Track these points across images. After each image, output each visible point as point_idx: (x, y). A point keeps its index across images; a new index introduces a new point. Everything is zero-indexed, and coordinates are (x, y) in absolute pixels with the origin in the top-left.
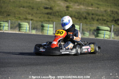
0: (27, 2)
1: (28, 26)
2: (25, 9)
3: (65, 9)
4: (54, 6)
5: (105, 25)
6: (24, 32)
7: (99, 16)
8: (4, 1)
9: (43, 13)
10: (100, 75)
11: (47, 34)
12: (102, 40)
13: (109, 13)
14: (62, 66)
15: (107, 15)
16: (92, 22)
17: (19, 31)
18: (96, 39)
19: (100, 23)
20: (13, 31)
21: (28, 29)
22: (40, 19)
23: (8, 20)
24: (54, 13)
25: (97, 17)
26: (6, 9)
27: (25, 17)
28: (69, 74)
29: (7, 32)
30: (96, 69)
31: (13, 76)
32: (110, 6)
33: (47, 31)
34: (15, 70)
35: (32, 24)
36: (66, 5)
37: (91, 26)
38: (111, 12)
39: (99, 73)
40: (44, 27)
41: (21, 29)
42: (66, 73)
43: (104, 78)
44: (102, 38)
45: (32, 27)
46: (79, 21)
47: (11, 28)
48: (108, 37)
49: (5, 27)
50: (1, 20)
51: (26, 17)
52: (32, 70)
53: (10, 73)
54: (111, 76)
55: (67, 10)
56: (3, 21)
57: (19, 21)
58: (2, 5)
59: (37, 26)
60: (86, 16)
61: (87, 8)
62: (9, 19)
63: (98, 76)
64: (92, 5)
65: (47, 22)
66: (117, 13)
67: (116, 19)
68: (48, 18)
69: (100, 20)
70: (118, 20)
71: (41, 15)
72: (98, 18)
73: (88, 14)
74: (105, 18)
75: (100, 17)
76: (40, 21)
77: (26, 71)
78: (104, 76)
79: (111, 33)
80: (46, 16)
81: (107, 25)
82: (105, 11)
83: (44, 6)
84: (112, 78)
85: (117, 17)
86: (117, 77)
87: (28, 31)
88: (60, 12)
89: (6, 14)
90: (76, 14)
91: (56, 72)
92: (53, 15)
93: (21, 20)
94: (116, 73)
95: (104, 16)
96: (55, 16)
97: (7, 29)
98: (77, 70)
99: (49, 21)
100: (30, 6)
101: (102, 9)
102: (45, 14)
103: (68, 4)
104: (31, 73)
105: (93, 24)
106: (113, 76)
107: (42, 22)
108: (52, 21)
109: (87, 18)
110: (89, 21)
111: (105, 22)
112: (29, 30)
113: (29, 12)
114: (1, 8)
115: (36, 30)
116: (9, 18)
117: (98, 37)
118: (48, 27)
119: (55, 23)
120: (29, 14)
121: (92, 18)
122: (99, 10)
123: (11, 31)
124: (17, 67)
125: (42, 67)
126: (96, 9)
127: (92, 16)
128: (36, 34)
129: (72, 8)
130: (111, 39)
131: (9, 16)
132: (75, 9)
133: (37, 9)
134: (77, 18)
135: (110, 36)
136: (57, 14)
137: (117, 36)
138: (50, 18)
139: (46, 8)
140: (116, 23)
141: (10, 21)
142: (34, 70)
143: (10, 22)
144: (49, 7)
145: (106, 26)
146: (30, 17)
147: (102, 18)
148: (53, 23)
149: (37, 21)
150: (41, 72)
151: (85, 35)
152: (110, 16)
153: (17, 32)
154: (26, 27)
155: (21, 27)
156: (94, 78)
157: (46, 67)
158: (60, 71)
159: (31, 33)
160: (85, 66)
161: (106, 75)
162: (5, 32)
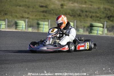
0: (23, 1)
1: (24, 24)
2: (21, 8)
3: (60, 7)
4: (50, 4)
6: (21, 30)
7: (93, 13)
9: (38, 11)
10: (94, 70)
11: (42, 32)
12: (95, 36)
13: (103, 10)
14: (57, 62)
15: (100, 12)
16: (86, 19)
17: (16, 29)
18: (90, 35)
19: (93, 20)
20: (10, 29)
21: (24, 27)
22: (36, 17)
24: (49, 11)
25: (90, 14)
26: (3, 8)
27: (21, 16)
28: (63, 70)
29: (4, 30)
30: (90, 64)
31: (9, 73)
32: (103, 3)
33: (42, 29)
34: (11, 66)
35: (28, 22)
36: (60, 3)
37: (85, 23)
38: (104, 9)
39: (93, 68)
40: (40, 25)
41: (18, 27)
42: (61, 68)
43: (97, 73)
44: (96, 35)
45: (28, 25)
46: (74, 18)
47: (9, 26)
48: (101, 34)
49: (2, 26)
51: (23, 15)
52: (28, 66)
53: (7, 70)
54: (104, 70)
55: (62, 8)
57: (16, 20)
59: (33, 24)
60: (80, 13)
61: (80, 6)
63: (91, 71)
64: (85, 2)
66: (109, 10)
68: (44, 16)
69: (94, 17)
70: (111, 16)
71: (36, 13)
72: (92, 15)
73: (82, 11)
74: (98, 15)
75: (94, 14)
76: (37, 19)
77: (22, 67)
78: (97, 71)
79: (104, 29)
80: (42, 14)
82: (98, 8)
83: (40, 5)
84: (105, 72)
85: (109, 14)
87: (24, 29)
88: (55, 9)
89: (3, 13)
90: (71, 12)
91: (52, 68)
92: (49, 13)
93: (18, 18)
94: (108, 68)
95: (98, 13)
96: (50, 14)
97: (4, 28)
98: (71, 66)
99: (44, 19)
100: (26, 5)
101: (95, 6)
102: (41, 12)
103: (62, 2)
104: (27, 69)
105: (87, 21)
106: (106, 71)
108: (47, 19)
109: (81, 15)
110: (84, 18)
111: (99, 19)
112: (26, 28)
115: (32, 27)
116: (6, 17)
117: (91, 33)
118: (43, 25)
119: (50, 21)
120: (25, 12)
121: (86, 15)
122: (92, 7)
123: (8, 29)
124: (14, 64)
125: (38, 63)
126: (90, 6)
127: (86, 13)
128: (32, 31)
129: (66, 6)
130: (104, 35)
131: (6, 15)
132: (69, 6)
133: (33, 8)
134: (71, 16)
136: (52, 12)
137: (110, 32)
138: (46, 16)
139: (42, 7)
140: (109, 19)
141: (6, 19)
142: (30, 66)
143: (7, 21)
144: (45, 5)
145: (99, 23)
146: (26, 15)
147: (96, 15)
149: (33, 19)
150: (37, 68)
151: (79, 32)
152: (103, 12)
153: (14, 30)
154: (22, 25)
155: (18, 25)
156: (87, 73)
157: (42, 63)
158: (55, 66)
159: (28, 30)
160: (79, 62)
161: (99, 70)
162: (2, 30)
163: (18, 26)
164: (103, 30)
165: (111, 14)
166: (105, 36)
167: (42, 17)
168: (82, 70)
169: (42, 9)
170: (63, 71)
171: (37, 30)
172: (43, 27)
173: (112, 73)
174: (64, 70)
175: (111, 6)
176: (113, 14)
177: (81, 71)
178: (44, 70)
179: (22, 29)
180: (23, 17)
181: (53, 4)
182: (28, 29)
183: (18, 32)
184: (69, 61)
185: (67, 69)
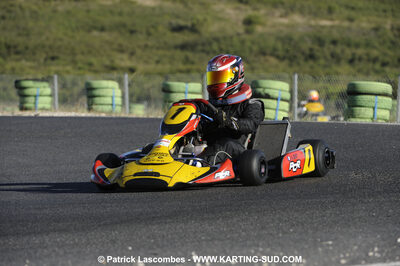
0: (112, 12)
1: (118, 92)
2: (106, 36)
3: (241, 29)
4: (205, 20)
5: (376, 78)
6: (106, 113)
7: (357, 46)
8: (35, 12)
9: (166, 46)
10: (364, 245)
12: (367, 125)
13: (390, 35)
14: (235, 220)
16: (335, 68)
17: (90, 109)
18: (348, 125)
19: (359, 71)
20: (70, 111)
21: (118, 100)
22: (160, 67)
23: (52, 74)
24: (203, 44)
25: (348, 52)
26: (44, 38)
27: (108, 63)
28: (258, 246)
29: (47, 114)
30: (349, 226)
32: (393, 10)
34: (77, 240)
35: (129, 85)
36: (242, 16)
38: (396, 32)
39: (360, 237)
40: (172, 92)
41: (96, 104)
42: (248, 242)
43: (376, 255)
44: (369, 121)
45: (131, 96)
46: (291, 65)
47: (64, 101)
48: (388, 118)
49: (40, 99)
50: (28, 74)
51: (112, 61)
52: (134, 237)
53: (61, 252)
55: (248, 32)
56: (35, 80)
57: (89, 77)
58: (31, 24)
59: (148, 89)
60: (311, 50)
61: (313, 22)
62: (57, 73)
63: (356, 247)
64: (330, 10)
65: (184, 76)
68: (187, 61)
69: (360, 59)
71: (161, 52)
72: (354, 54)
73: (320, 42)
74: (375, 53)
75: (360, 52)
76: (160, 74)
77: (113, 242)
78: (376, 249)
79: (396, 102)
80: (179, 54)
82: (376, 29)
83: (170, 24)
87: (118, 109)
88: (225, 38)
89: (44, 56)
90: (279, 45)
91: (216, 242)
92: (203, 51)
93: (96, 72)
95: (374, 47)
96: (208, 53)
97: (48, 106)
98: (284, 233)
99: (188, 71)
100: (123, 25)
101: (365, 23)
102: (176, 47)
103: (249, 12)
104: (130, 248)
105: (337, 73)
108: (198, 71)
109: (318, 54)
110: (325, 66)
111: (378, 67)
112: (123, 104)
113: (120, 45)
114: (28, 35)
115: (146, 103)
116: (53, 68)
117: (354, 117)
118: (185, 93)
120: (121, 50)
121: (333, 55)
122: (354, 25)
123: (62, 111)
124: (84, 230)
125: (167, 226)
126: (346, 24)
127: (332, 47)
128: (145, 116)
129: (263, 24)
130: (398, 123)
131: (56, 62)
132: (274, 26)
133: (149, 34)
134: (281, 59)
135: (393, 111)
136: (215, 46)
138: (193, 63)
139: (179, 29)
141: (56, 77)
142: (141, 238)
143: (59, 82)
144: (189, 24)
145: (379, 81)
146: (124, 61)
147: (368, 55)
148: (202, 77)
149: (147, 74)
150: (165, 243)
152: (393, 43)
153: (81, 113)
154: (111, 94)
155: (95, 96)
156: (342, 256)
157: (182, 225)
158: (228, 236)
159: (130, 113)
160: (312, 218)
161: (382, 243)
162: (41, 115)
163: (97, 100)
164: (393, 105)
167: (181, 67)
168: (322, 246)
169: (181, 38)
170: (256, 251)
174: (261, 249)
177: (320, 249)
178: (192, 251)
179: (110, 107)
180: (113, 68)
181: (220, 19)
182: (130, 108)
183: (96, 118)
184: (278, 216)
185: (269, 245)
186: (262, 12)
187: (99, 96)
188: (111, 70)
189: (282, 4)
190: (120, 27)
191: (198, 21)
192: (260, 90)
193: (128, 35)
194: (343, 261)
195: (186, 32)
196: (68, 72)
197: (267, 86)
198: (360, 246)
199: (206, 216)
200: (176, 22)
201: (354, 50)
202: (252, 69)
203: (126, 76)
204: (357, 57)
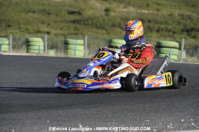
0: (39, 4)
1: (42, 44)
2: (35, 15)
3: (103, 14)
4: (85, 9)
5: (170, 39)
6: (36, 54)
7: (161, 23)
9: (66, 21)
10: (165, 122)
11: (73, 57)
13: (178, 18)
14: (100, 108)
16: (150, 34)
17: (27, 52)
19: (162, 36)
20: (18, 53)
21: (42, 48)
22: (62, 32)
23: (8, 34)
24: (84, 21)
25: (156, 26)
26: (5, 16)
27: (36, 29)
28: (112, 121)
29: (6, 54)
30: (157, 113)
31: (18, 128)
32: (179, 6)
33: (74, 51)
34: (21, 117)
35: (48, 40)
36: (104, 7)
38: (180, 17)
39: (163, 119)
40: (69, 44)
41: (31, 49)
42: (107, 120)
43: (171, 127)
45: (48, 46)
47: (14, 47)
48: (176, 59)
49: (3, 46)
51: (38, 28)
52: (50, 116)
53: (14, 123)
54: (183, 123)
55: (107, 15)
57: (27, 36)
59: (57, 42)
61: (139, 11)
62: (11, 33)
63: (161, 123)
64: (148, 5)
65: (74, 36)
66: (190, 18)
67: (189, 28)
68: (76, 29)
69: (162, 30)
70: (193, 29)
71: (63, 24)
72: (159, 28)
74: (170, 27)
75: (162, 26)
76: (62, 35)
77: (40, 118)
78: (171, 124)
79: (180, 52)
80: (72, 25)
81: (175, 39)
82: (171, 15)
83: (68, 10)
84: (184, 126)
85: (190, 25)
86: (193, 124)
87: (42, 52)
88: (95, 18)
89: (5, 25)
90: (122, 22)
91: (91, 119)
92: (84, 24)
93: (30, 33)
94: (191, 119)
95: (169, 24)
96: (86, 25)
97: (7, 50)
98: (125, 116)
99: (76, 34)
100: (45, 10)
101: (165, 12)
102: (71, 22)
103: (107, 5)
104: (48, 121)
105: (151, 37)
107: (65, 36)
108: (82, 34)
111: (171, 34)
112: (44, 50)
113: (43, 20)
115: (55, 49)
116: (9, 31)
118: (75, 45)
119: (86, 37)
120: (43, 23)
121: (149, 28)
122: (159, 13)
123: (14, 52)
124: (25, 112)
125: (67, 111)
126: (155, 12)
127: (148, 23)
128: (56, 56)
129: (114, 12)
130: (180, 62)
131: (10, 28)
132: (120, 12)
133: (57, 15)
135: (179, 56)
136: (90, 22)
137: (192, 56)
138: (79, 30)
139: (72, 13)
140: (189, 35)
141: (11, 35)
142: (53, 116)
143: (12, 38)
144: (77, 10)
145: (171, 41)
146: (46, 29)
147: (166, 28)
148: (84, 37)
149: (56, 35)
150: (66, 119)
152: (179, 22)
153: (23, 53)
154: (38, 44)
155: (30, 45)
156: (154, 127)
158: (97, 116)
159: (48, 54)
160: (139, 108)
161: (174, 121)
162: (3, 54)
163: (32, 47)
165: (192, 26)
166: (183, 64)
167: (73, 32)
168: (144, 122)
169: (73, 17)
170: (111, 124)
171: (65, 54)
172: (74, 49)
173: (198, 127)
174: (114, 123)
175: (193, 12)
176: (195, 25)
177: (143, 124)
178: (79, 123)
179: (38, 51)
181: (93, 9)
182: (48, 52)
183: (31, 56)
184: (122, 107)
185: (117, 121)
186: (114, 5)
187: (33, 45)
188: (38, 32)
189: (124, 1)
190: (43, 11)
191: (81, 9)
192: (113, 44)
193: (47, 15)
194: (155, 130)
195: (76, 14)
196: (16, 33)
197: (116, 42)
198: (163, 123)
199: (86, 106)
200: (71, 9)
201: (159, 25)
202: (108, 34)
203: (46, 36)
204: (161, 29)
